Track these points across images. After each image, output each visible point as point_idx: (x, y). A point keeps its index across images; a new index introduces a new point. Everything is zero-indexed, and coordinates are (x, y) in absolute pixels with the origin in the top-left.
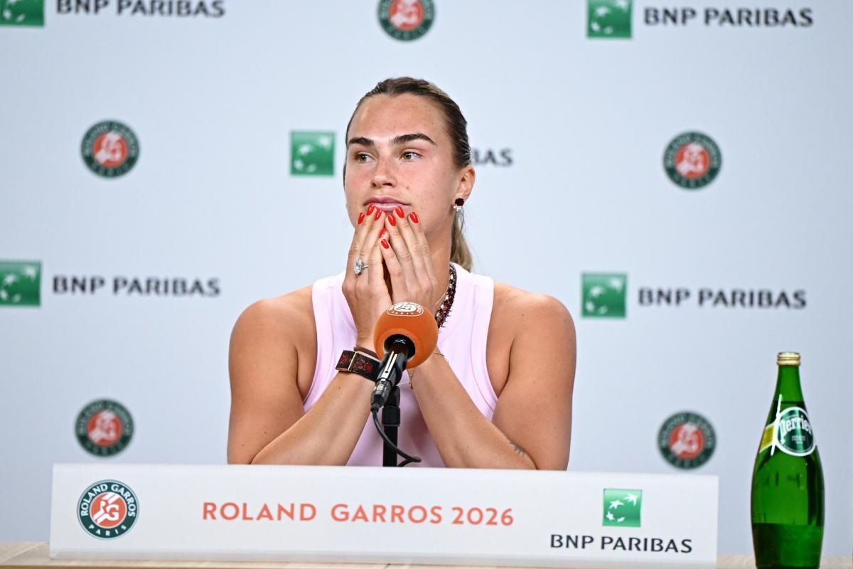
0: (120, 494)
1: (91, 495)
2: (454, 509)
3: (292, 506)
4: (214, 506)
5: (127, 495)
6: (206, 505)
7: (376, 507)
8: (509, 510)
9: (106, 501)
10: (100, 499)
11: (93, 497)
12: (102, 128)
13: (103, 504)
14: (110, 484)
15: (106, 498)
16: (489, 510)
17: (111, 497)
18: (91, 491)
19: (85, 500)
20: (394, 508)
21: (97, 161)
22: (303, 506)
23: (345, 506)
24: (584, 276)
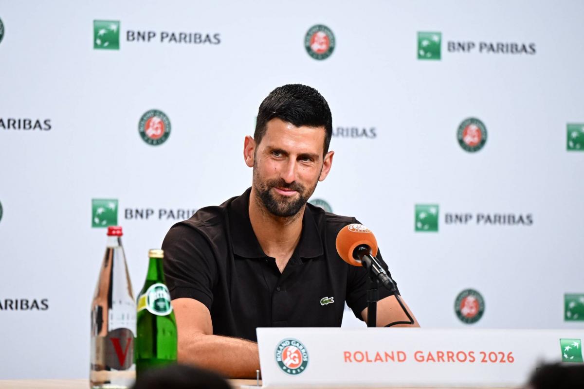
0: (297, 347)
1: (281, 348)
2: (481, 353)
3: (393, 353)
4: (350, 354)
5: (301, 347)
6: (345, 353)
7: (438, 352)
8: (511, 353)
9: (290, 351)
10: (286, 351)
11: (283, 349)
12: (150, 114)
13: (288, 353)
14: (290, 341)
15: (289, 350)
16: (500, 353)
17: (293, 349)
18: (281, 345)
19: (278, 351)
20: (448, 353)
21: (148, 135)
22: (398, 353)
23: (421, 352)
24: (417, 206)
